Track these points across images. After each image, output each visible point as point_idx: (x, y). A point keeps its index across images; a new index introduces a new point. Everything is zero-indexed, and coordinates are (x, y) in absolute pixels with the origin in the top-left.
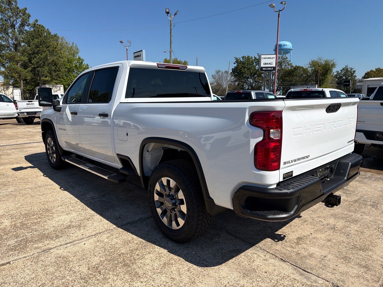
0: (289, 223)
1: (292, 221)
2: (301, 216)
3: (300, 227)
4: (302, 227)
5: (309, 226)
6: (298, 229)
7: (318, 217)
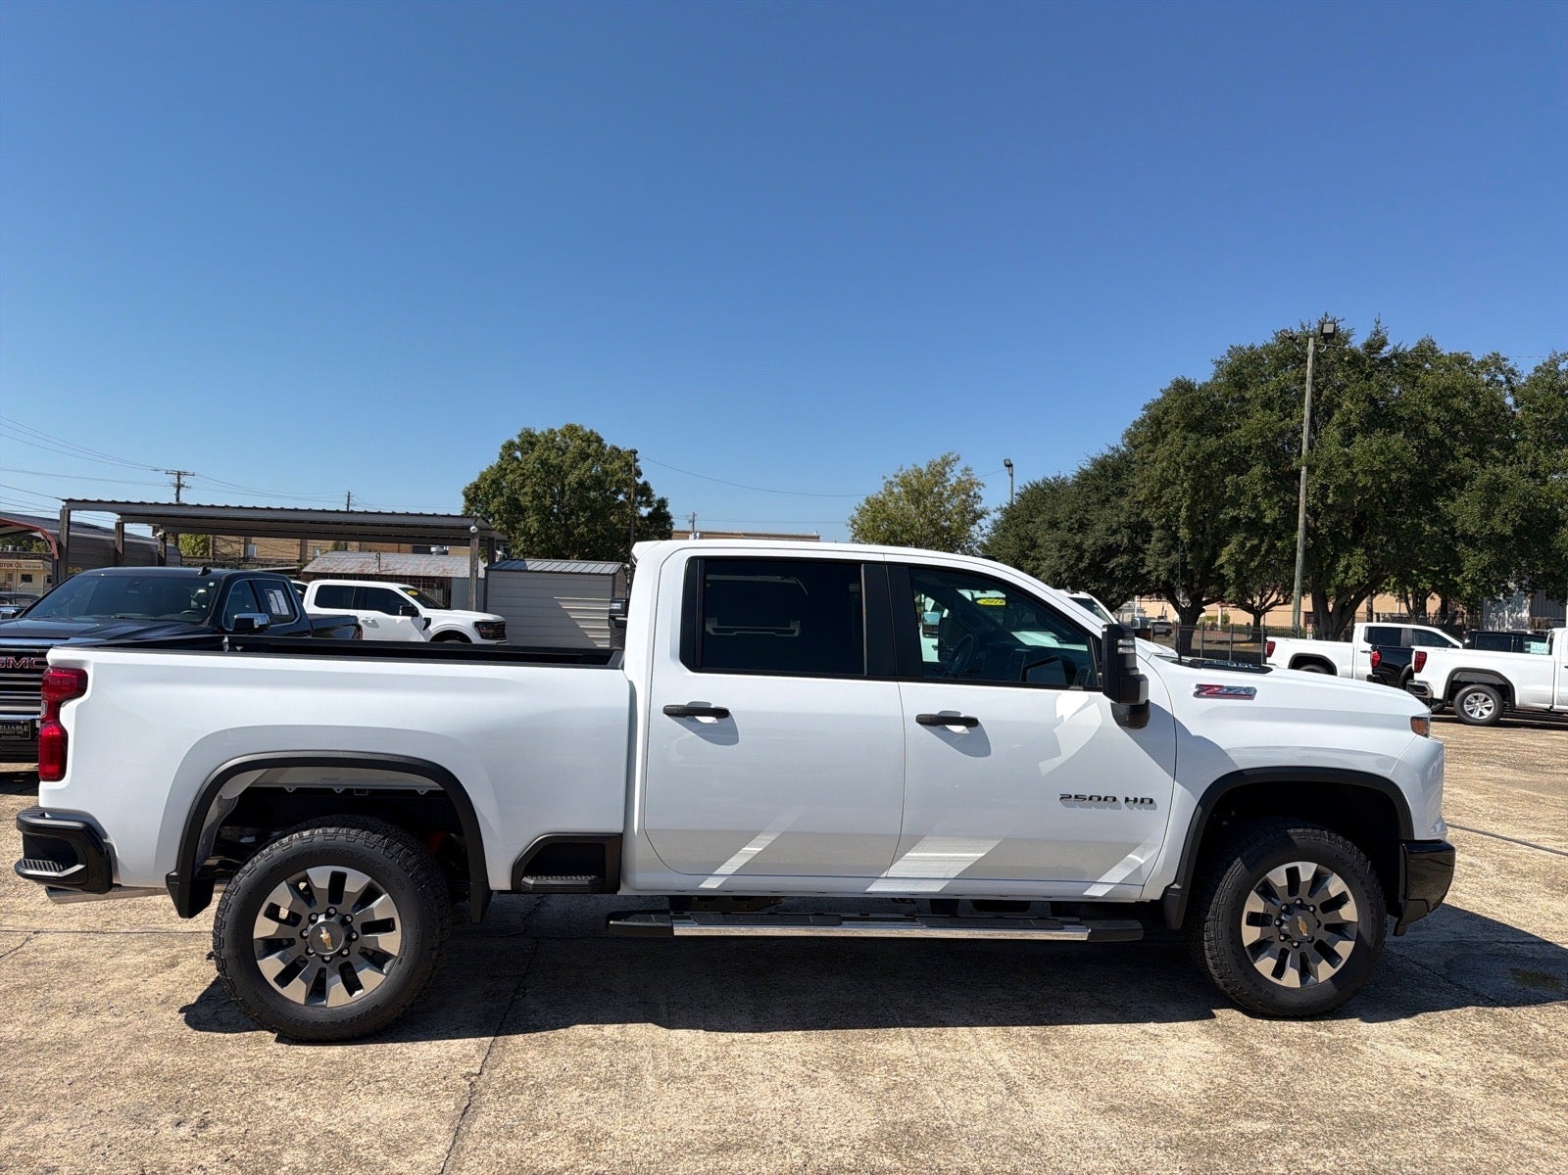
0: (211, 986)
1: (202, 992)
2: (181, 1011)
3: (177, 984)
4: (171, 987)
5: (149, 994)
6: (181, 979)
7: (125, 1026)
